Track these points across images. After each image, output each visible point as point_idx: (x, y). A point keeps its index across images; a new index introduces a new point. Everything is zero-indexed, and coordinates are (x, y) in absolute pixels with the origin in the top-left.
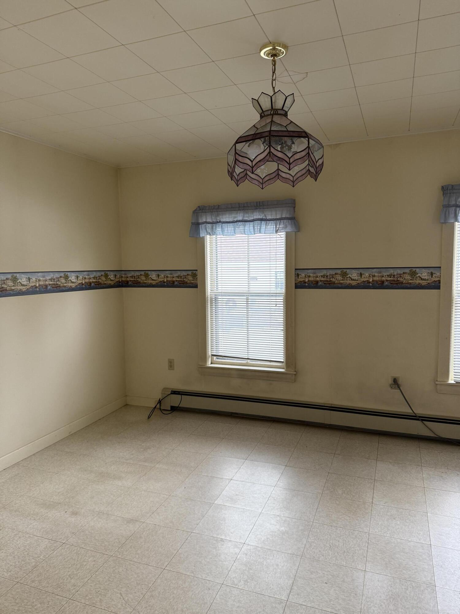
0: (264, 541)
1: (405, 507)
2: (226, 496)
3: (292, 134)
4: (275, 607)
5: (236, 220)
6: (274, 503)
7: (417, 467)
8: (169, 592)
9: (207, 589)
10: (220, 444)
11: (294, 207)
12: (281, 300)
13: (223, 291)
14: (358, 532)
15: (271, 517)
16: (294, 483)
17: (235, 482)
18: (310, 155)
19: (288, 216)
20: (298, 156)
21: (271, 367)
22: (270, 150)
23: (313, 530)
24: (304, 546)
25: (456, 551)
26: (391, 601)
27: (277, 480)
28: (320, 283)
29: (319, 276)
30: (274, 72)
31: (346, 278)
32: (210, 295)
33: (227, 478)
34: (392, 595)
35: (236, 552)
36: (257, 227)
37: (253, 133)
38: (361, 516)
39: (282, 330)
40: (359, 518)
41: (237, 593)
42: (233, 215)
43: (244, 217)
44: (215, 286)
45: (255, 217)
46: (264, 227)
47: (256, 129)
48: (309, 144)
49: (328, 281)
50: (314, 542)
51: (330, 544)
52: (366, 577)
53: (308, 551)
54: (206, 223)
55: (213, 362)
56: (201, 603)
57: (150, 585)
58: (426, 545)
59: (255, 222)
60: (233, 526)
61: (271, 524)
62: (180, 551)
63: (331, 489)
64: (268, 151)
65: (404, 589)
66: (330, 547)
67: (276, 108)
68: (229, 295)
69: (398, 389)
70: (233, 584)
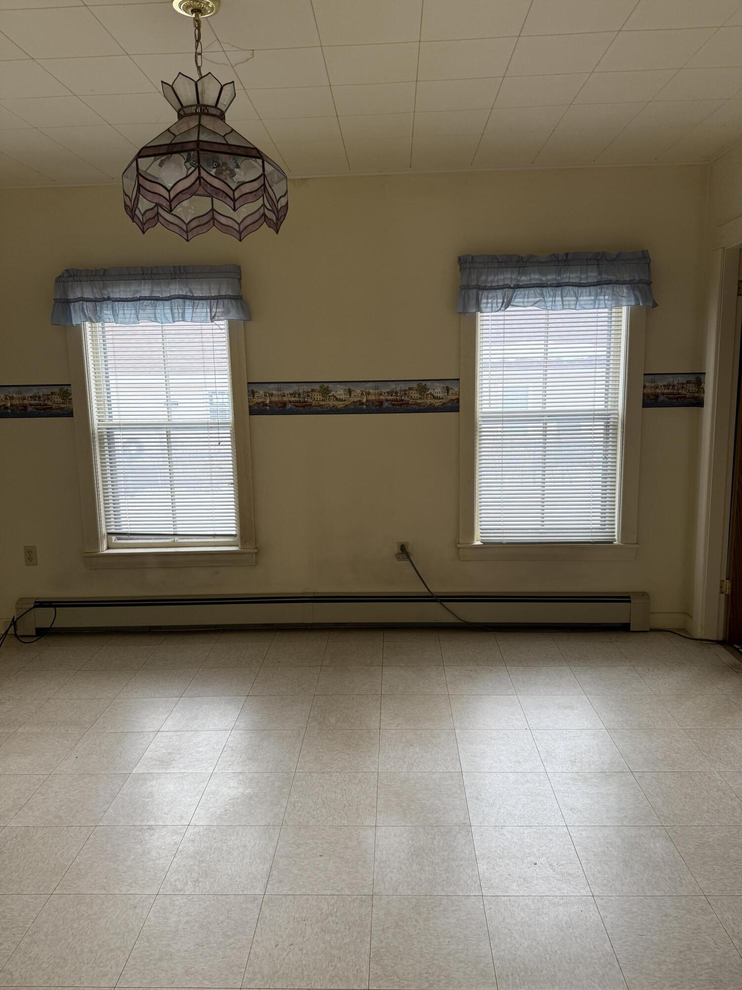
0: (220, 815)
1: (425, 726)
2: (151, 758)
3: (235, 150)
4: (247, 908)
5: (138, 295)
6: (232, 756)
7: (437, 669)
8: (64, 929)
9: (131, 909)
10: (134, 679)
11: (240, 279)
12: (226, 434)
13: (122, 422)
14: (361, 773)
15: (230, 778)
16: (262, 720)
17: (165, 734)
18: (266, 188)
19: (230, 293)
20: (246, 189)
21: (217, 545)
22: (199, 173)
23: (297, 783)
24: (283, 810)
25: (494, 774)
26: (414, 859)
27: (235, 719)
28: (290, 405)
29: (288, 394)
30: (198, 41)
31: (328, 398)
32: (99, 429)
33: (152, 729)
34: (414, 851)
35: (176, 841)
36: (178, 311)
37: (169, 142)
38: (366, 750)
39: (232, 484)
40: (362, 754)
41: (182, 902)
42: (133, 288)
43: (152, 291)
44: (107, 414)
45: (174, 291)
46: (190, 311)
47: (174, 137)
48: (264, 170)
49: (301, 402)
50: (299, 801)
51: (324, 799)
52: (378, 834)
53: (291, 816)
54: (83, 299)
55: (110, 545)
56: (124, 931)
57: (28, 926)
58: (456, 774)
59: (173, 300)
60: (167, 803)
61: (230, 788)
62: (77, 860)
63: (319, 718)
64: (196, 174)
65: (430, 840)
66: (323, 803)
67: (206, 103)
68: (134, 428)
69: (408, 559)
70: (175, 890)
